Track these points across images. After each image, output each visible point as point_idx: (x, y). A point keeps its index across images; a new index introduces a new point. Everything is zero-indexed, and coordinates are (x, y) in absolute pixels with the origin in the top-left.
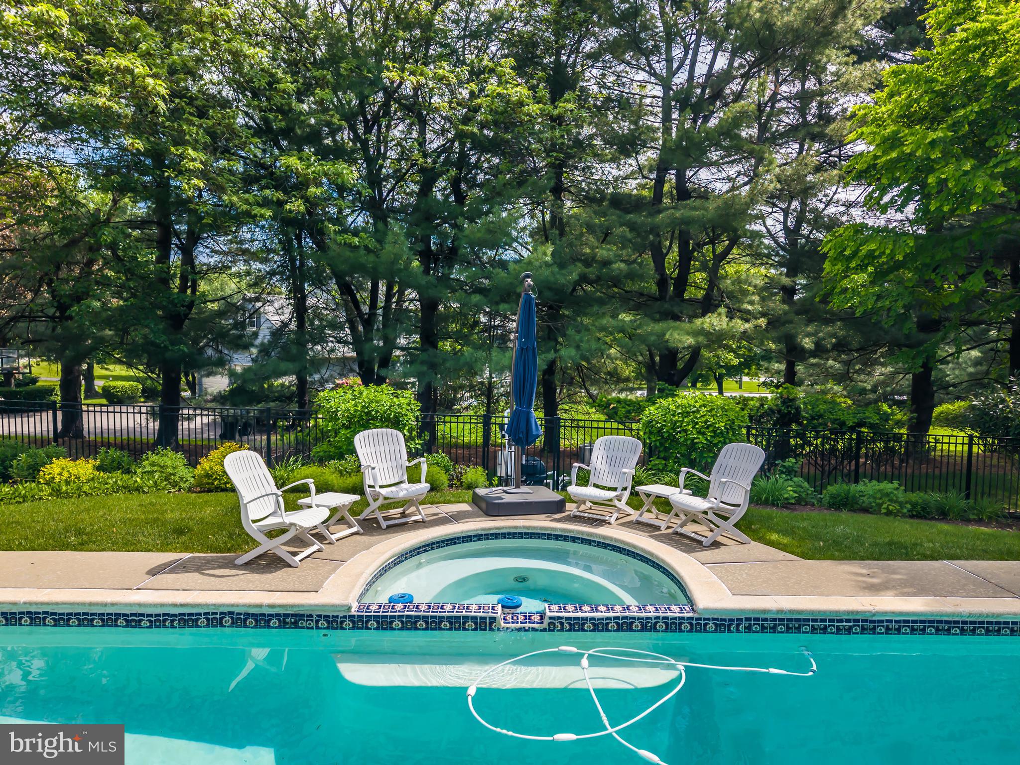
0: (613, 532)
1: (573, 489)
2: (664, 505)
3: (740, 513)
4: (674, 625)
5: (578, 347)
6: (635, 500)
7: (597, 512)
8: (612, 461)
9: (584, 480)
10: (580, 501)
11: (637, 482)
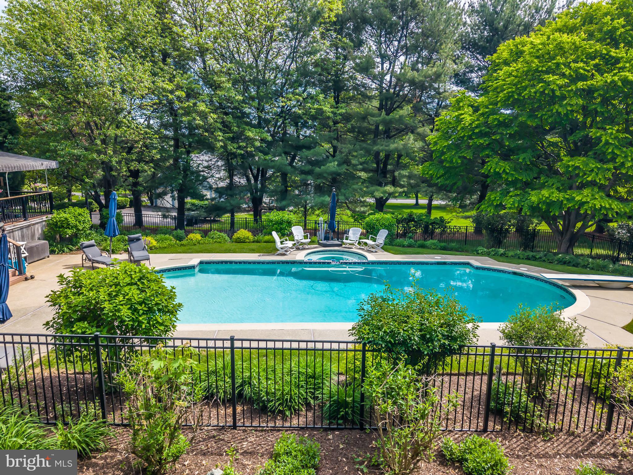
0: (354, 250)
1: (344, 241)
2: (366, 244)
3: (382, 245)
4: (364, 263)
5: (345, 195)
6: (359, 243)
7: (350, 246)
8: (354, 234)
9: (347, 239)
10: (346, 244)
11: (360, 239)
